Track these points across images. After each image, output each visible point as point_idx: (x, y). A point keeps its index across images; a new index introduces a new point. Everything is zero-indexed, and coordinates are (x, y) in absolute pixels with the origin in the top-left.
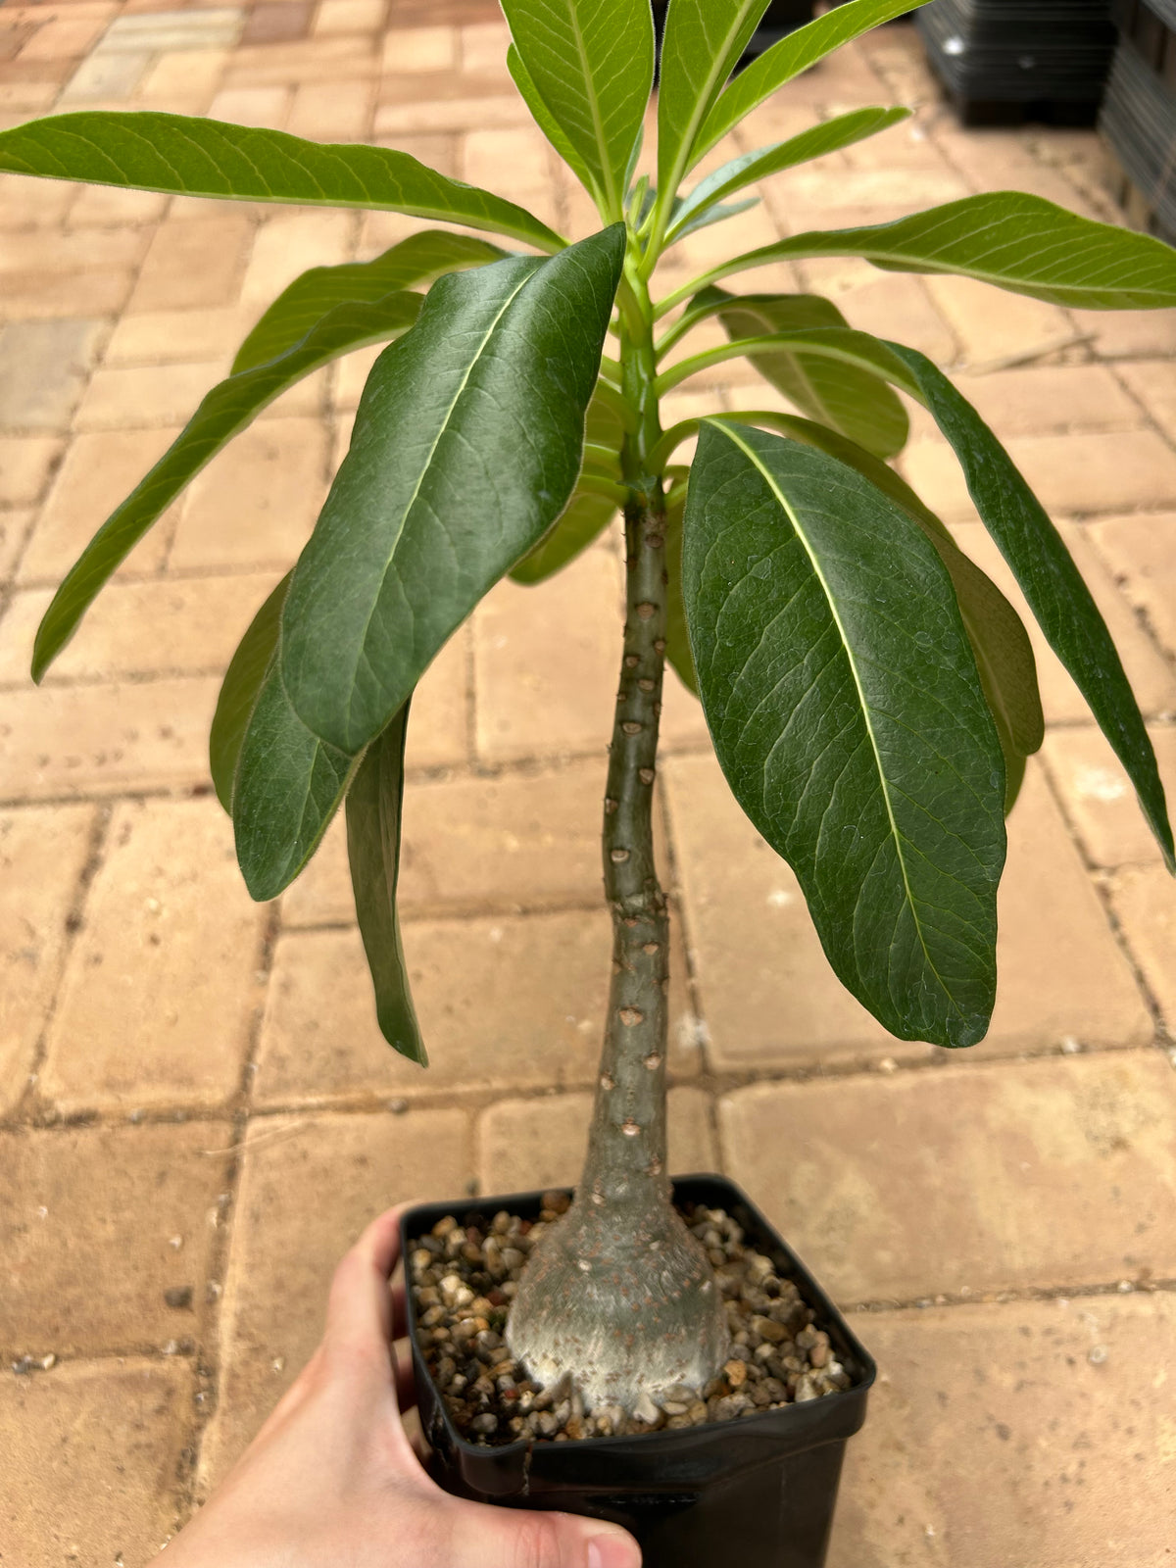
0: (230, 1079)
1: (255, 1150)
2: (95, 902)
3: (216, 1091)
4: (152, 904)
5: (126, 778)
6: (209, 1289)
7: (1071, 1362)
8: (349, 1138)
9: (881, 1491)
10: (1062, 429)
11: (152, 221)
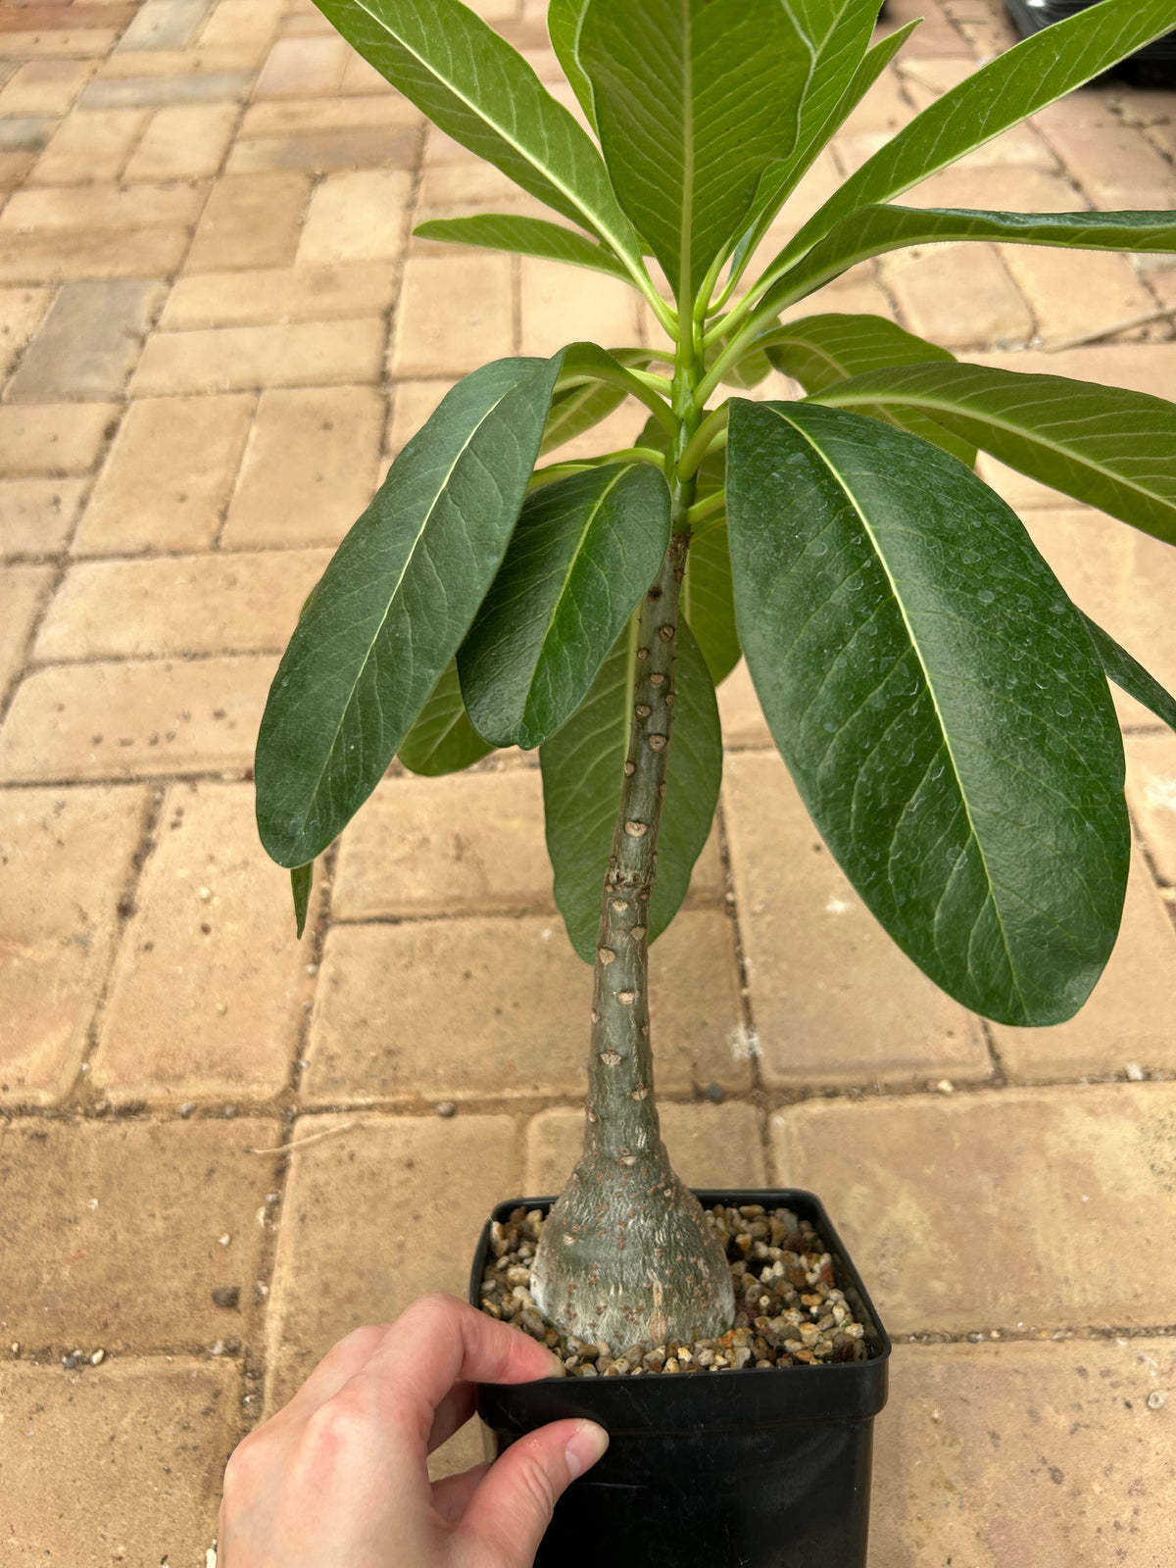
0: (282, 1075)
1: (302, 1148)
2: (147, 888)
3: (266, 1086)
4: (204, 892)
5: (177, 760)
6: (257, 1291)
7: (1128, 1405)
8: (397, 1141)
9: (930, 1530)
11: (208, 177)
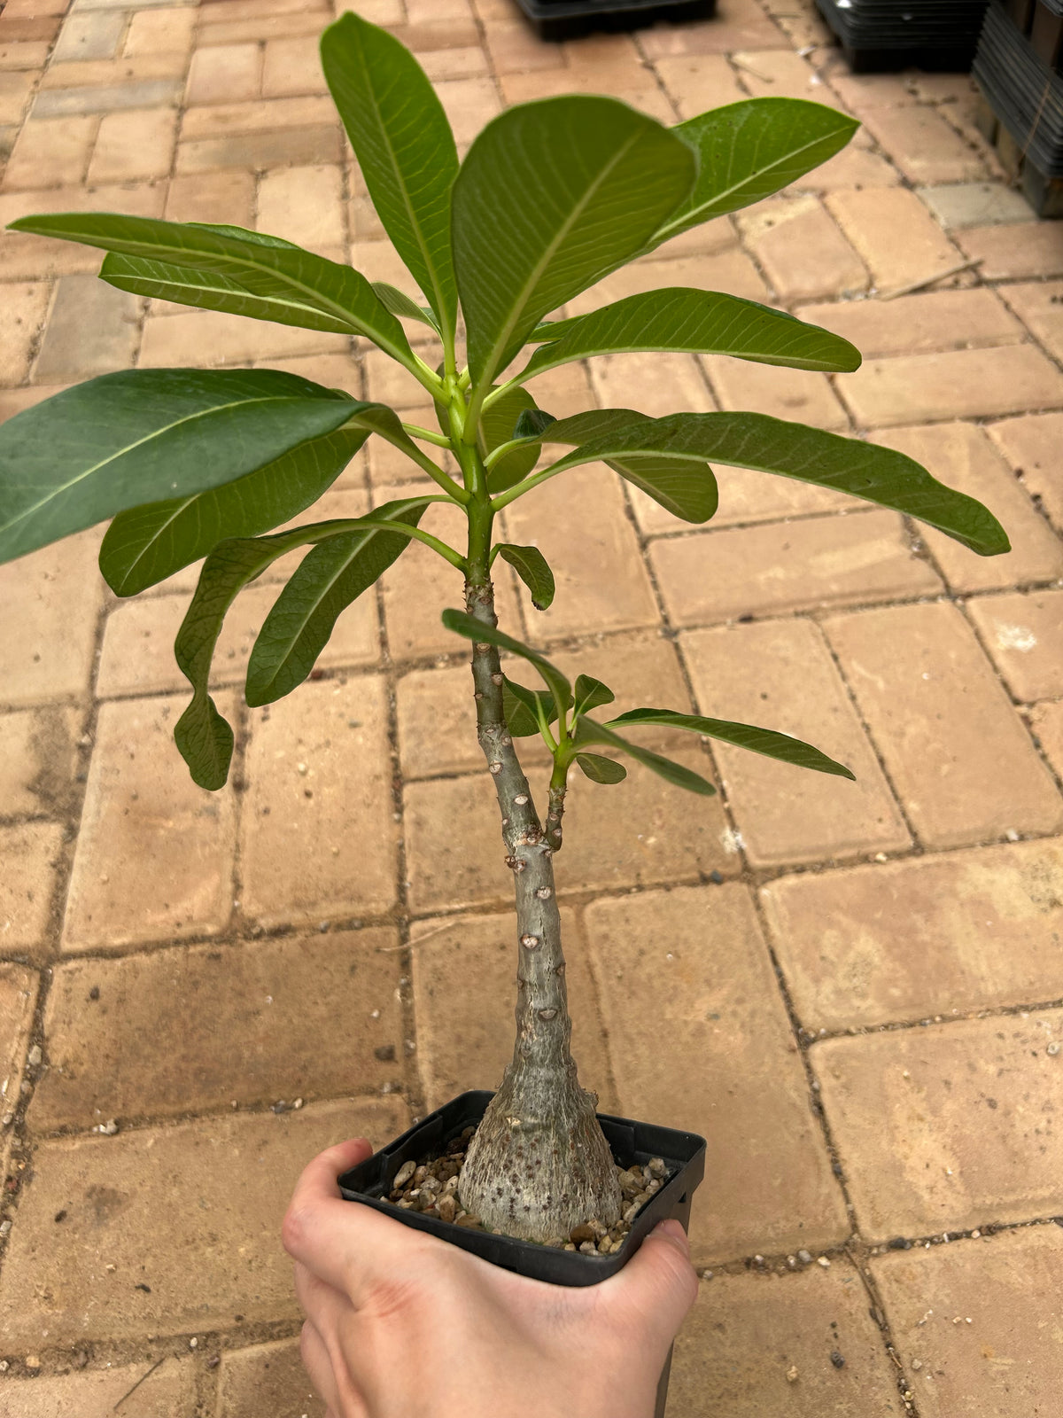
0: (391, 895)
1: (418, 944)
2: (252, 767)
3: (382, 900)
4: (301, 767)
6: (407, 1047)
7: (1035, 1054)
8: (490, 932)
9: (911, 1148)
10: (961, 346)
11: (162, 178)
